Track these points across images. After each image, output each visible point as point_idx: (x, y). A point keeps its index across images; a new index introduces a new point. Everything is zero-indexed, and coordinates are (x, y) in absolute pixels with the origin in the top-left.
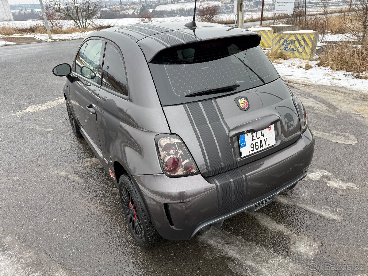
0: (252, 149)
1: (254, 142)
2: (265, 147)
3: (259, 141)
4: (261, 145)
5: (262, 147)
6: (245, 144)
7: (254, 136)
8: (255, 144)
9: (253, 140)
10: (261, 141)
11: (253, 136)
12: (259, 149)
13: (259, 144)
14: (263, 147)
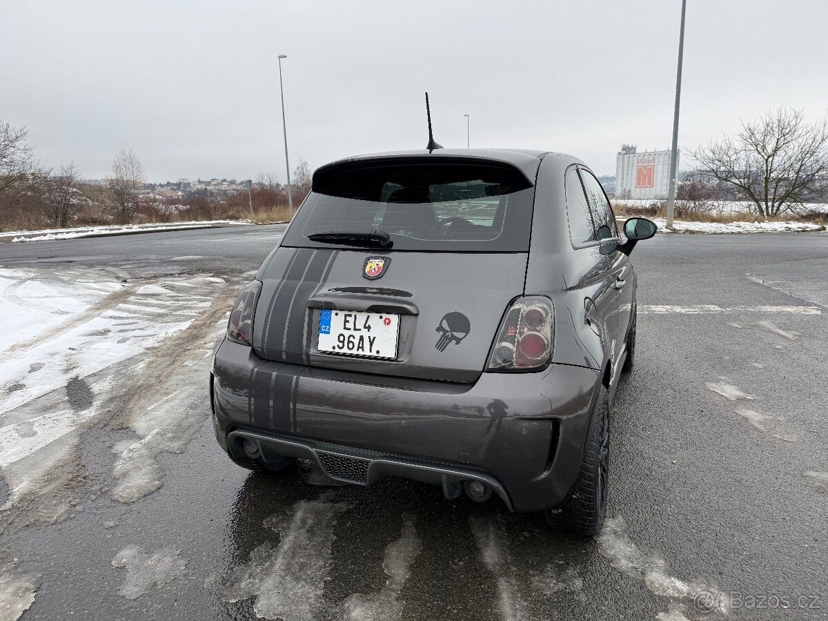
0: (341, 345)
1: (347, 333)
2: (367, 352)
3: (357, 335)
4: (361, 345)
5: (360, 350)
6: (329, 329)
7: (348, 322)
8: (349, 338)
9: (345, 328)
10: (362, 338)
11: (346, 321)
12: (354, 352)
13: (356, 342)
14: (363, 351)
